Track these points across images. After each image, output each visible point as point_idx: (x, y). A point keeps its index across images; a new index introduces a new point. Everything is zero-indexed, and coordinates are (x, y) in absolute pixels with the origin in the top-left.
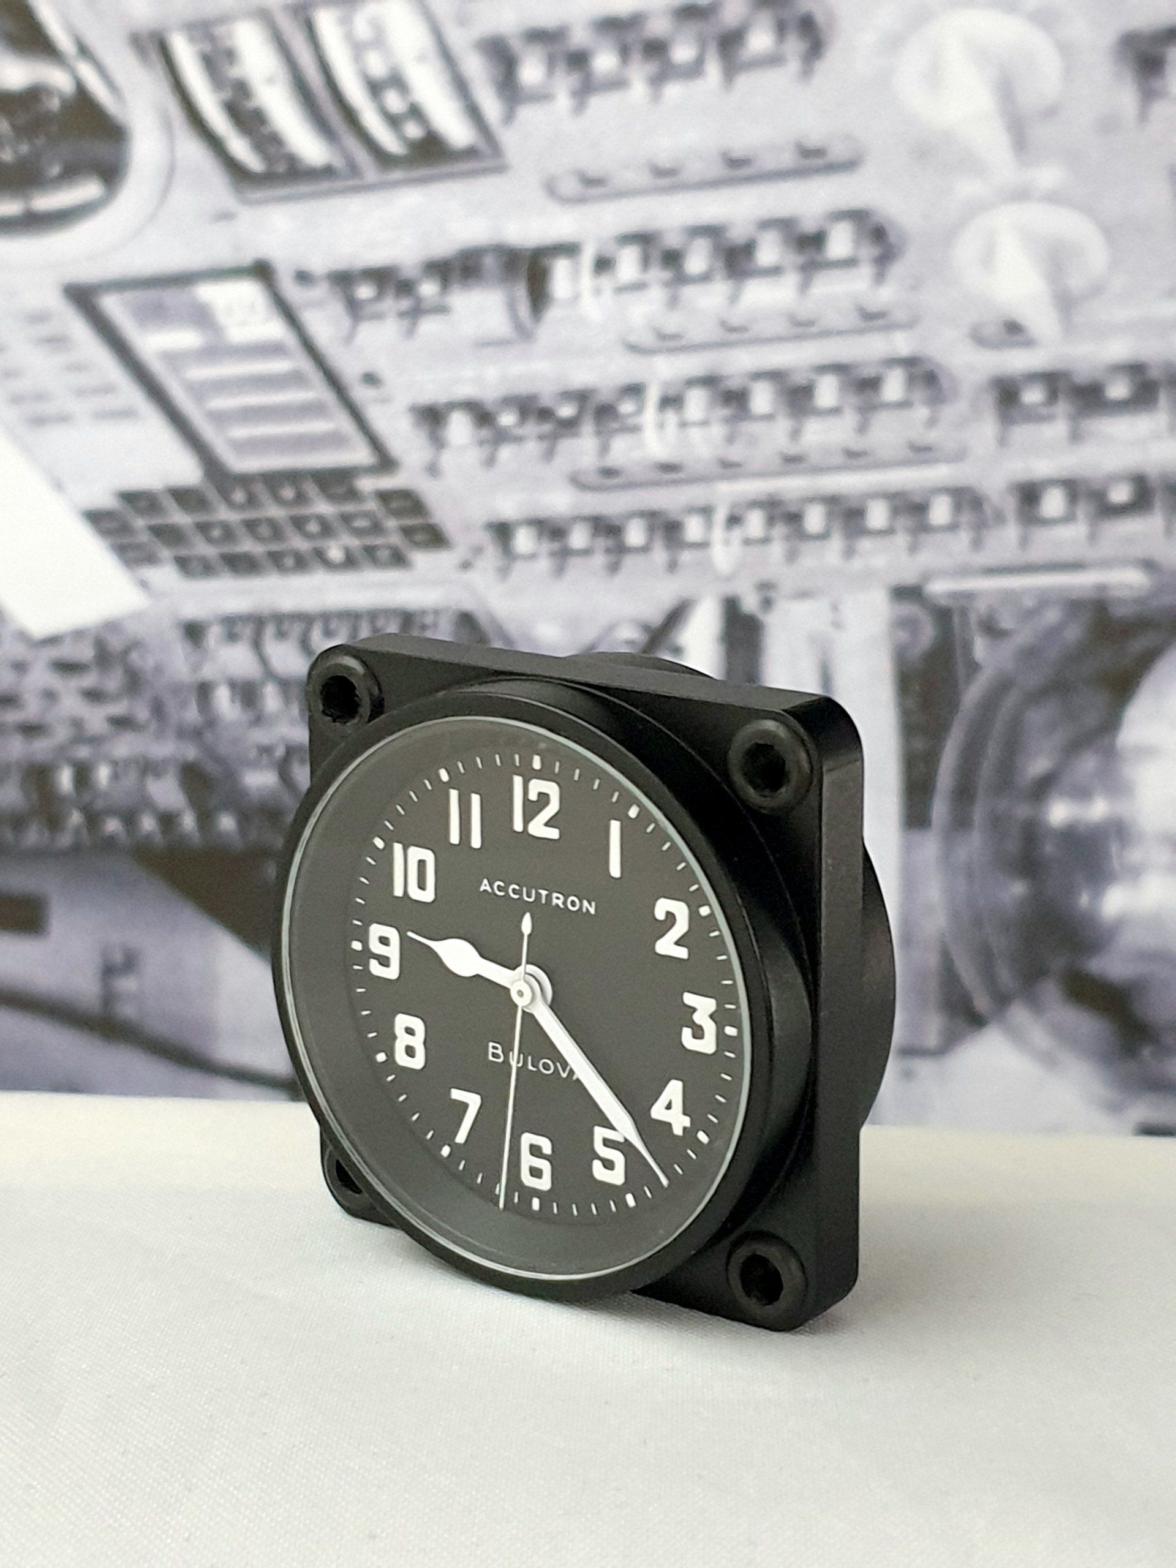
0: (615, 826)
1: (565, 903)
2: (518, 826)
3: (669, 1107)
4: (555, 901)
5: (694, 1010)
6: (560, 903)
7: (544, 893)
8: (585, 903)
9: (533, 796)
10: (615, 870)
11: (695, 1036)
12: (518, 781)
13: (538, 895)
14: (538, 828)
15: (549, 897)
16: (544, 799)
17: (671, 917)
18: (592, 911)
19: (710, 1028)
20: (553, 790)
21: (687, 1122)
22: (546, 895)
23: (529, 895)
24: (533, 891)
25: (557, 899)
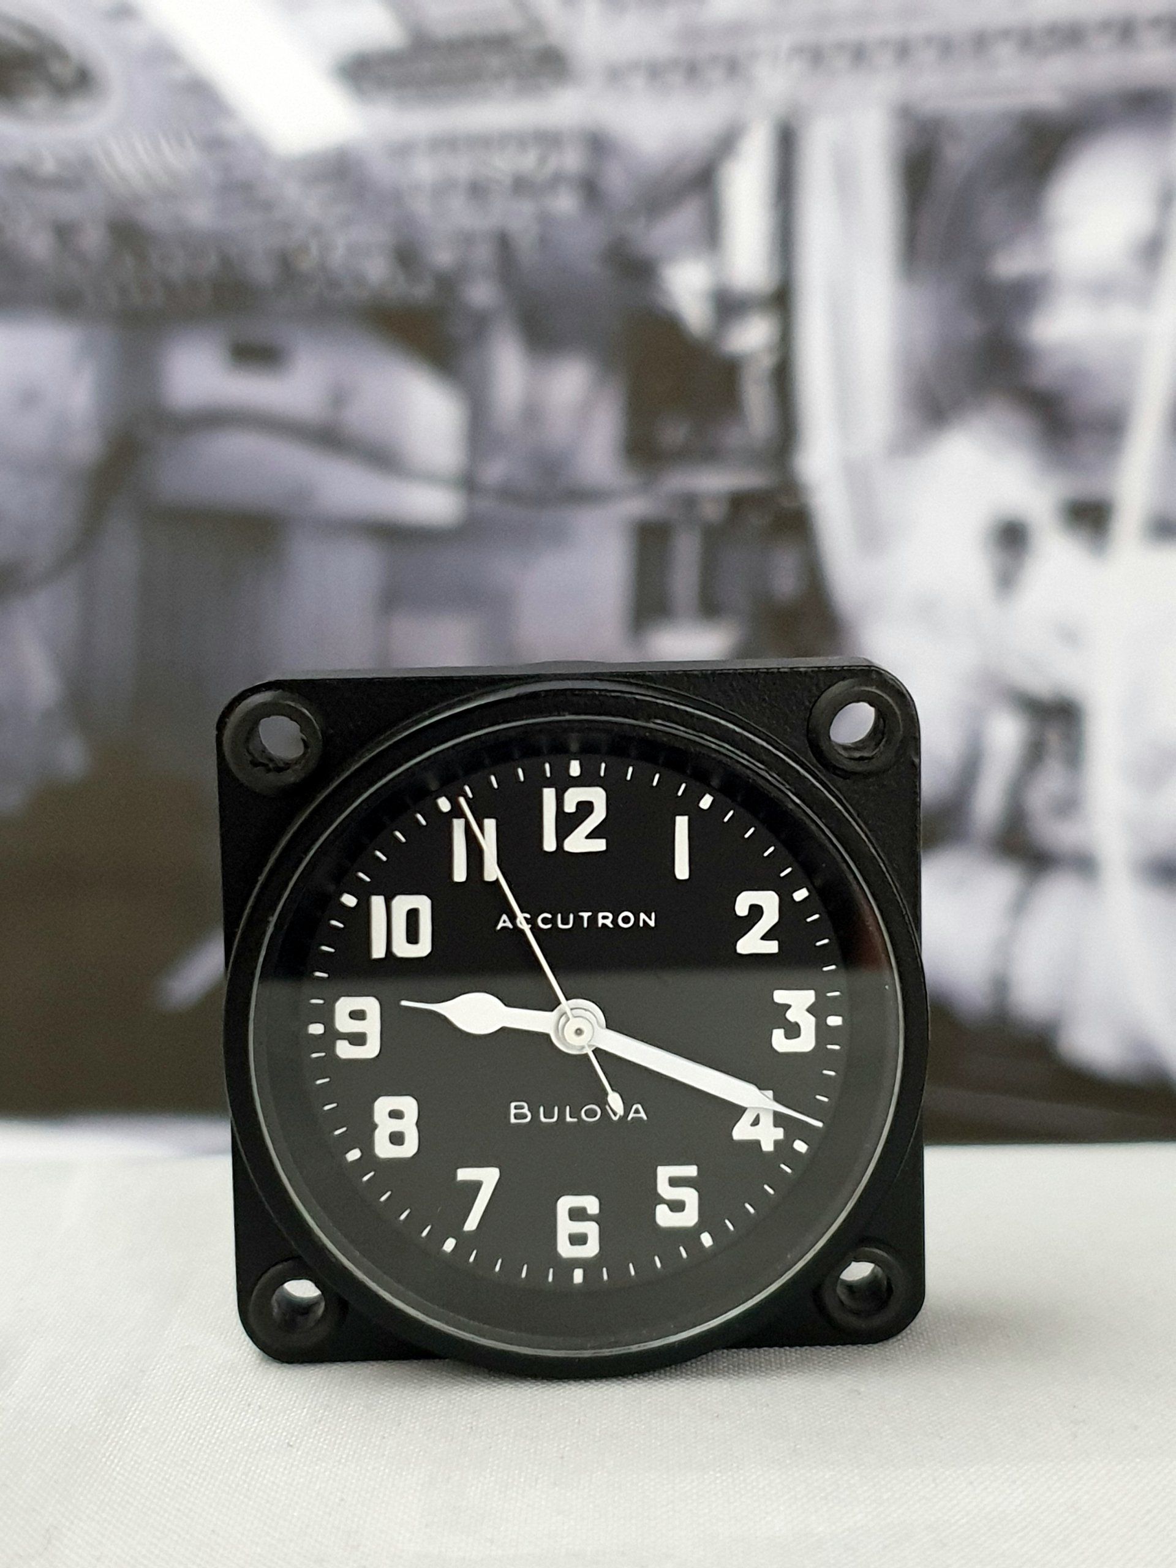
0: (682, 824)
1: (615, 921)
2: (549, 844)
3: (756, 1122)
4: (601, 922)
5: (788, 1007)
6: (608, 922)
7: (586, 915)
8: (642, 916)
9: (570, 807)
10: (682, 871)
11: (788, 1036)
12: (549, 795)
13: (578, 920)
14: (578, 842)
15: (593, 920)
16: (585, 808)
17: (756, 912)
18: (652, 923)
19: (808, 1024)
20: (597, 796)
21: (779, 1134)
22: (589, 917)
23: (565, 921)
24: (571, 916)
25: (605, 919)
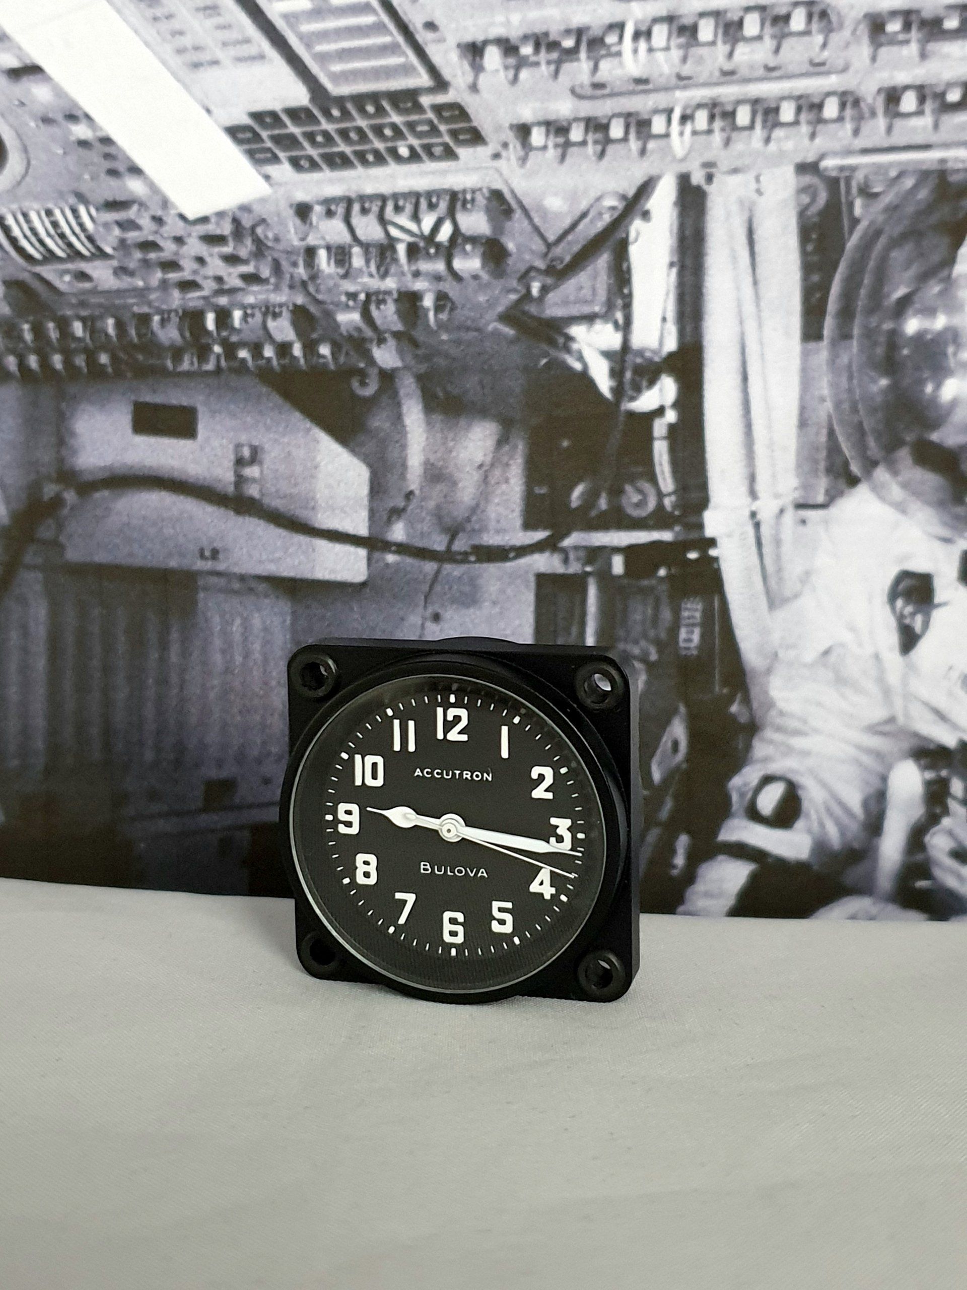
0: (505, 730)
1: (471, 776)
2: (440, 736)
3: (541, 884)
4: (465, 776)
5: (557, 827)
6: (469, 777)
7: (457, 772)
8: (485, 775)
9: (450, 718)
10: (505, 754)
11: (557, 842)
12: (440, 711)
13: (454, 774)
14: (454, 735)
15: (461, 775)
16: (457, 719)
17: (542, 777)
18: (490, 779)
19: (568, 836)
20: (463, 713)
21: (553, 891)
22: (459, 774)
23: (447, 775)
24: (451, 772)
25: (467, 775)
